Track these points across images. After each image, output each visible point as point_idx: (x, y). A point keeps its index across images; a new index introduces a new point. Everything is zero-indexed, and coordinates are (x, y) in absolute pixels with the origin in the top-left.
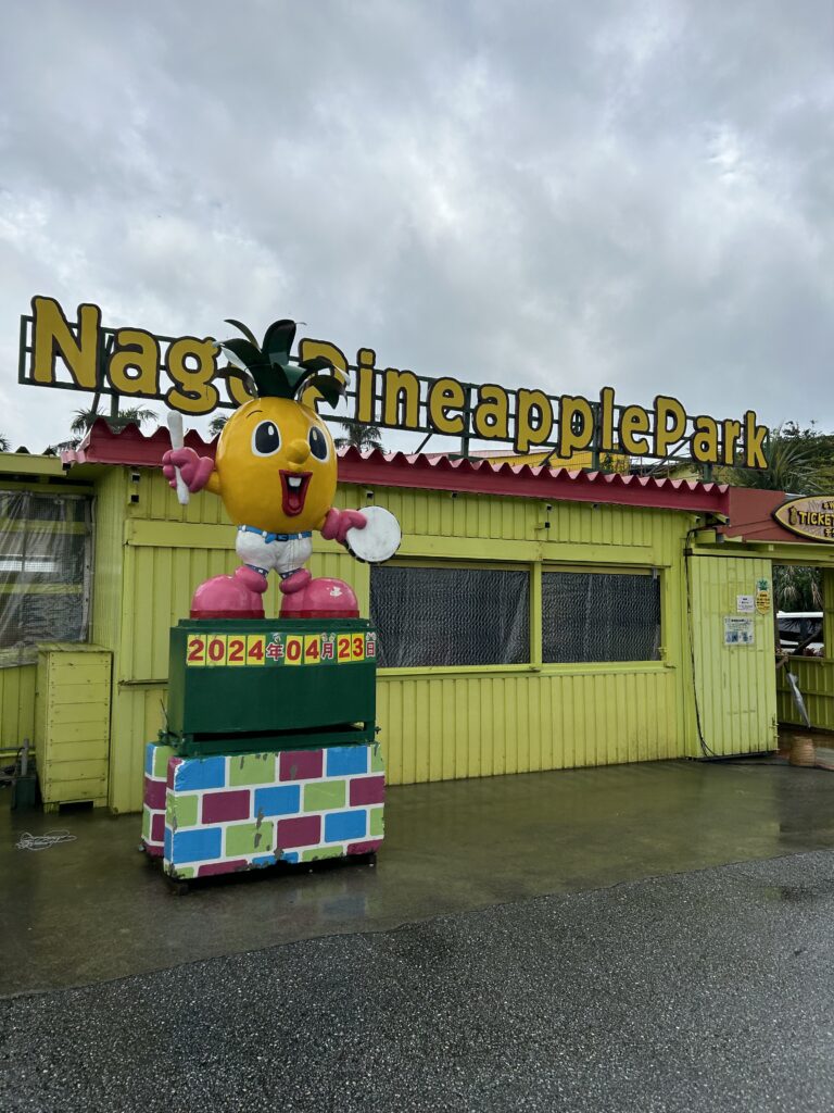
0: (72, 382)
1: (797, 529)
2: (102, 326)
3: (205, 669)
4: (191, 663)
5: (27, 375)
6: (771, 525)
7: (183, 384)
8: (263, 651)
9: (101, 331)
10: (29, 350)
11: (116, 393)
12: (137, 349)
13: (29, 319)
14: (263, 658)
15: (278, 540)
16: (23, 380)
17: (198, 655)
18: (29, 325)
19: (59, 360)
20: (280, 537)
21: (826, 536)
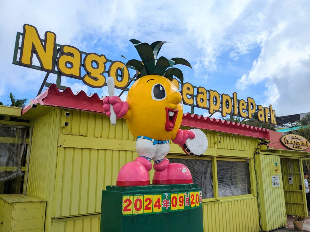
0: (40, 66)
1: (287, 145)
2: (56, 43)
3: (133, 216)
4: (124, 213)
5: (18, 60)
6: (280, 144)
7: (91, 73)
8: (161, 204)
9: (55, 45)
10: (20, 48)
11: (60, 74)
12: (71, 55)
13: (21, 34)
14: (161, 208)
15: (159, 143)
16: (15, 62)
17: (129, 208)
18: (21, 37)
19: (34, 55)
20: (160, 142)
21: (294, 147)
